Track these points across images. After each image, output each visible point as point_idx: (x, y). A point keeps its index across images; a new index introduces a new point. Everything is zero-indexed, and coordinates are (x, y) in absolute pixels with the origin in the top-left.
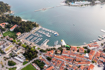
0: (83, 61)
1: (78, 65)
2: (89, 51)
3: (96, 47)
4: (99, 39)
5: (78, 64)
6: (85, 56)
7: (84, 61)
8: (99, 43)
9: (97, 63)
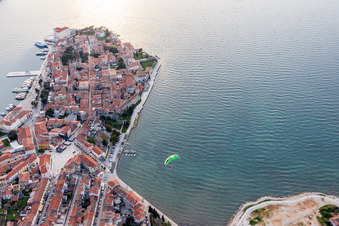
0: (15, 164)
1: (11, 179)
2: (13, 136)
3: (25, 117)
4: (18, 96)
5: (7, 178)
6: (11, 151)
7: (19, 162)
8: (25, 105)
9: (51, 146)
